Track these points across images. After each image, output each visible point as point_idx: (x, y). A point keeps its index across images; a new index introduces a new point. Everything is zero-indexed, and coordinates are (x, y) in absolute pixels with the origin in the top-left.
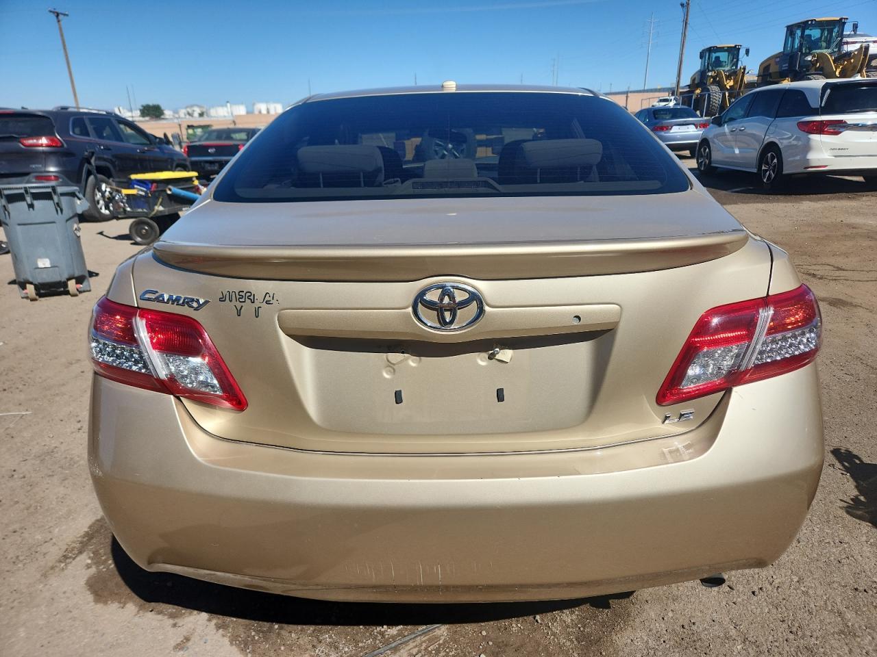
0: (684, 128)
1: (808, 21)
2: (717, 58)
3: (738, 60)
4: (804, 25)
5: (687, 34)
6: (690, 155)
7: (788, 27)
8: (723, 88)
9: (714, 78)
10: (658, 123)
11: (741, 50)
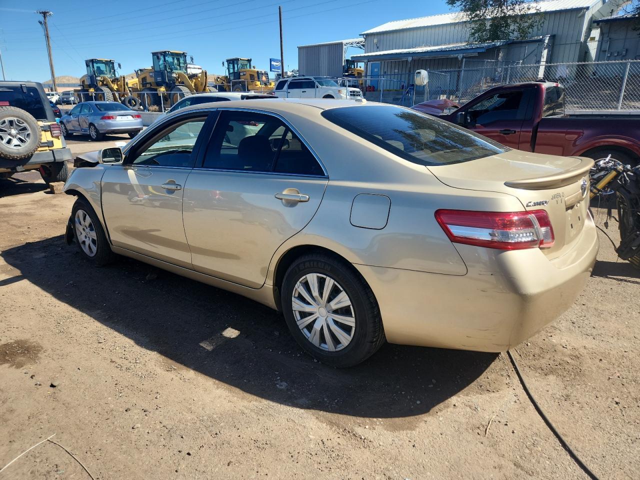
0: (124, 118)
1: (166, 52)
2: (99, 68)
3: (114, 71)
4: (164, 54)
5: (50, 45)
6: (129, 137)
7: (154, 54)
8: (112, 89)
9: (103, 82)
10: (105, 114)
11: (114, 64)
